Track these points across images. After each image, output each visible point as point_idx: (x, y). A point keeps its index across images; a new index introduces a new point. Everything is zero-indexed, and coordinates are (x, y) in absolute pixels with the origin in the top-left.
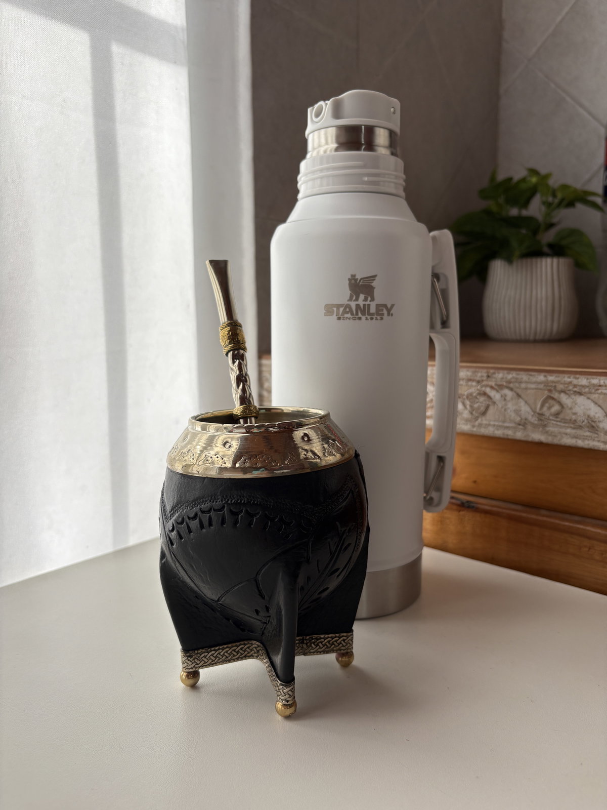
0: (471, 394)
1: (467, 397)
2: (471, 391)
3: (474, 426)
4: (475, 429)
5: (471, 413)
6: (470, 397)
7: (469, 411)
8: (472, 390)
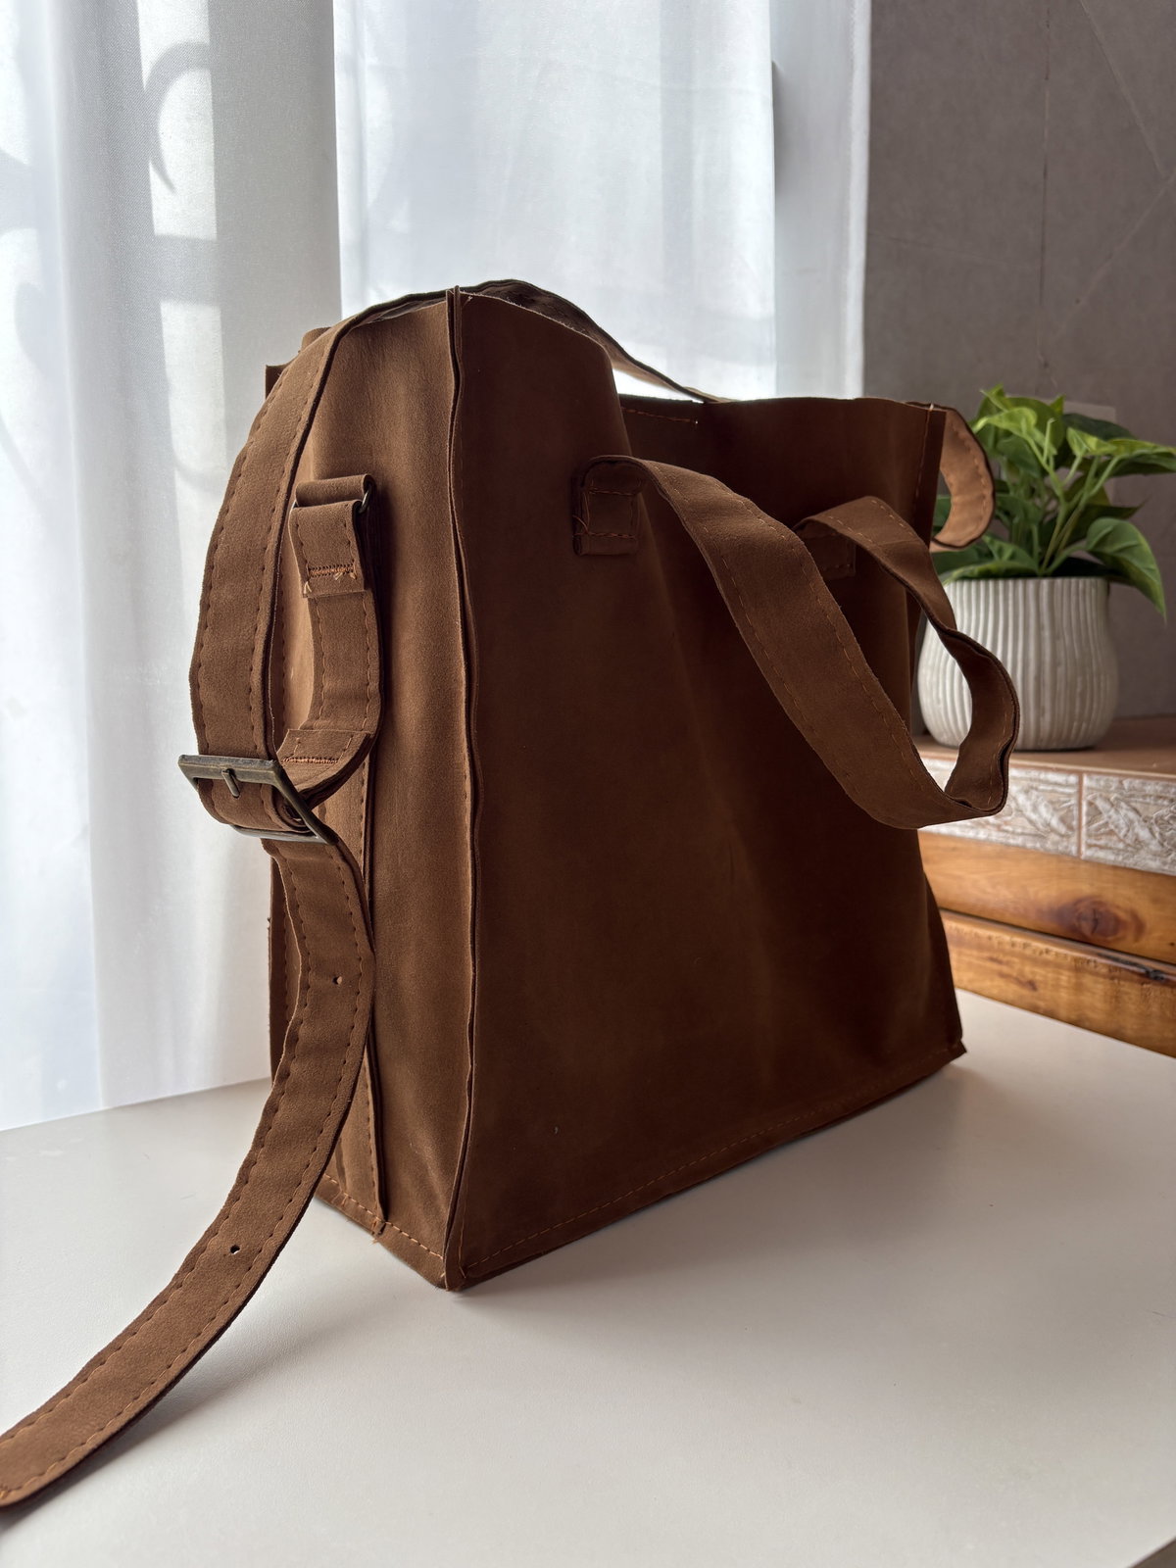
0: (1162, 817)
1: (1156, 822)
2: (1160, 812)
3: (1165, 863)
4: (1166, 868)
5: (1162, 845)
6: (1160, 822)
7: (1159, 842)
8: (1163, 811)
